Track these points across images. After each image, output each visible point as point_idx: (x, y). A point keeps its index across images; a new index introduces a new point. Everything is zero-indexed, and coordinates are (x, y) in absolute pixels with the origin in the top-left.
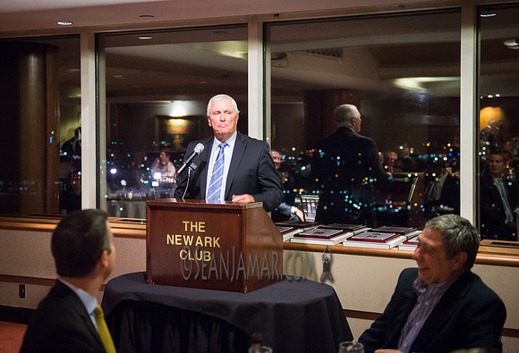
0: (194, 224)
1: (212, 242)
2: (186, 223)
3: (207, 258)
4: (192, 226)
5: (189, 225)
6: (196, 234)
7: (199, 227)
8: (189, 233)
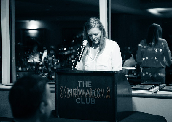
0: (85, 83)
1: (96, 93)
2: (80, 82)
3: (93, 102)
4: (83, 84)
5: (82, 84)
6: (86, 88)
7: (88, 84)
8: (82, 88)
